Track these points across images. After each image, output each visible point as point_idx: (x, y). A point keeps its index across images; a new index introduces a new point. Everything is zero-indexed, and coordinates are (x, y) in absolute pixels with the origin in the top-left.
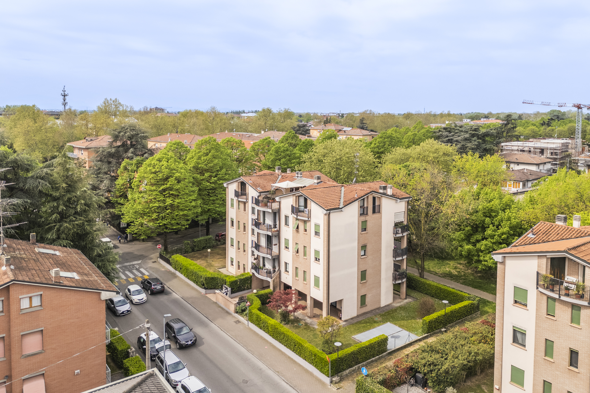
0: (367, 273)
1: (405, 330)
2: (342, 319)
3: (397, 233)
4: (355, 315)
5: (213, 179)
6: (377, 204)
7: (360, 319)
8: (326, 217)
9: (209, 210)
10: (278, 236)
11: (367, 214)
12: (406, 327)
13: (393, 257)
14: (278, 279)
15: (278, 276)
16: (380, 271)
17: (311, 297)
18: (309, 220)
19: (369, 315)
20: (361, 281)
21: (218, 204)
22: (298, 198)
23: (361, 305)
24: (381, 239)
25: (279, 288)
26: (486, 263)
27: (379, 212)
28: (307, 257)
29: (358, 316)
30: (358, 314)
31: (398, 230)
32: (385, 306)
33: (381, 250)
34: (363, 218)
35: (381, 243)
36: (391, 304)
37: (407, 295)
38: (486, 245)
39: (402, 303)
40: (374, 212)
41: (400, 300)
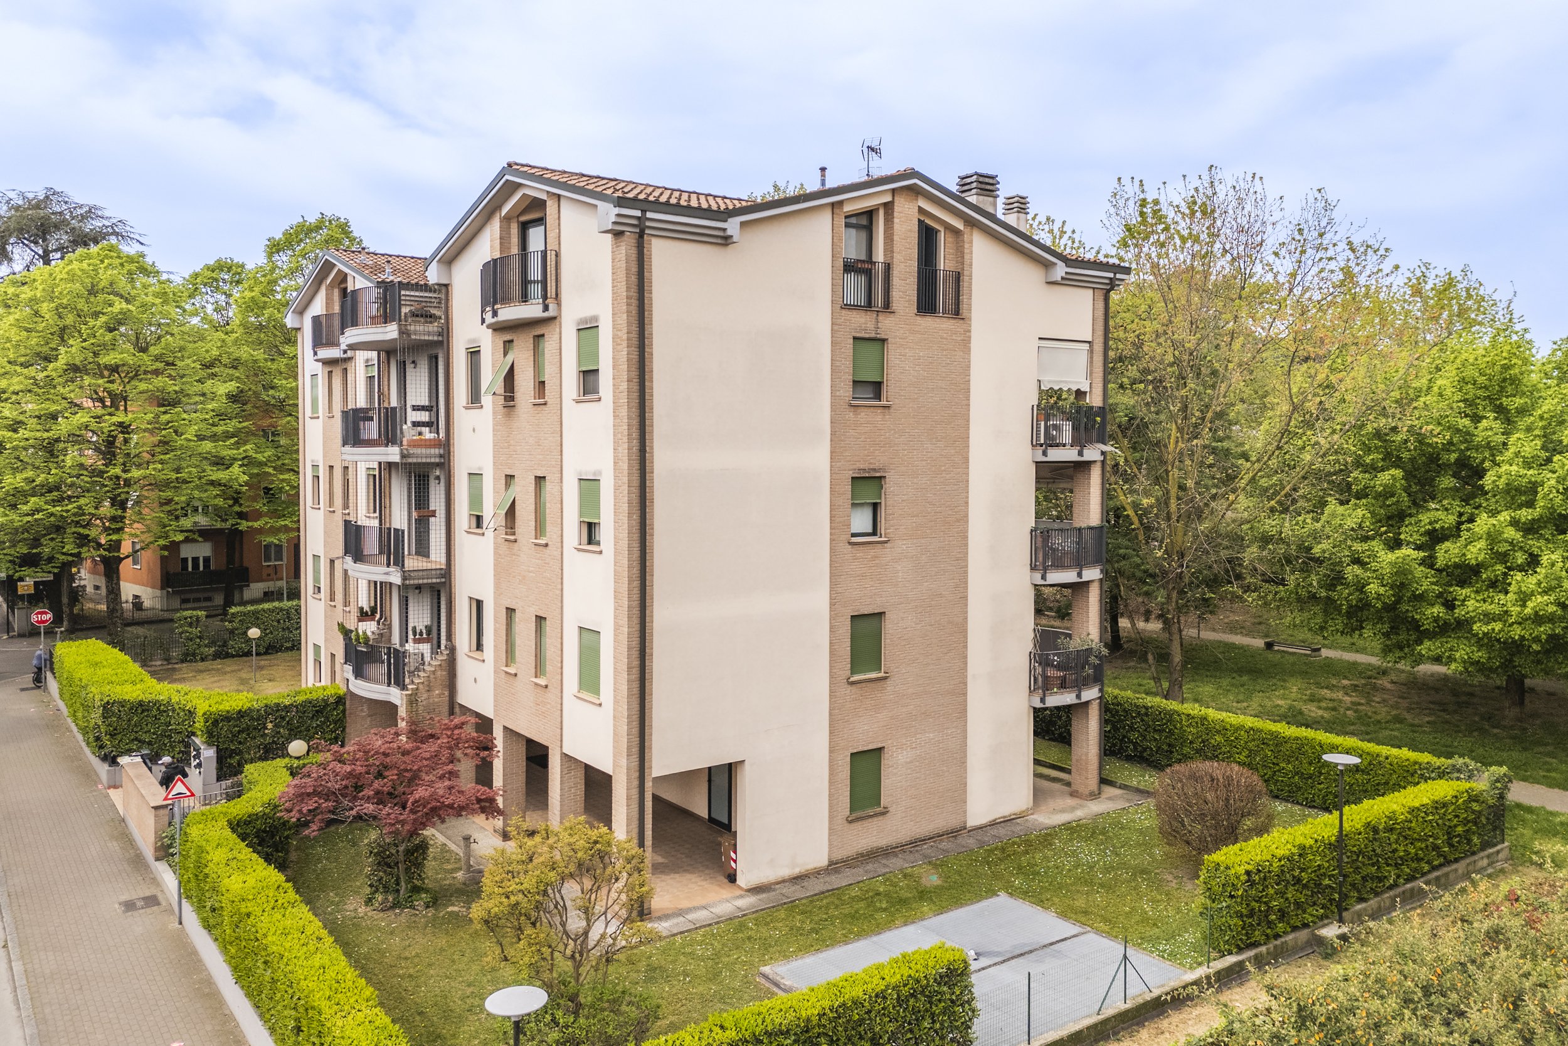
0: (891, 629)
1: (1100, 932)
2: (741, 881)
3: (1051, 443)
4: (819, 858)
6: (944, 262)
10: (445, 464)
11: (887, 305)
12: (1105, 920)
13: (1033, 568)
15: (442, 674)
16: (961, 630)
17: (566, 758)
18: (551, 313)
19: (896, 863)
20: (853, 671)
23: (852, 810)
24: (966, 460)
27: (956, 311)
28: (551, 531)
29: (834, 867)
30: (839, 855)
31: (1055, 427)
32: (993, 824)
33: (965, 518)
34: (863, 323)
35: (963, 483)
36: (1021, 816)
37: (1104, 781)
40: (927, 304)
41: (1070, 802)
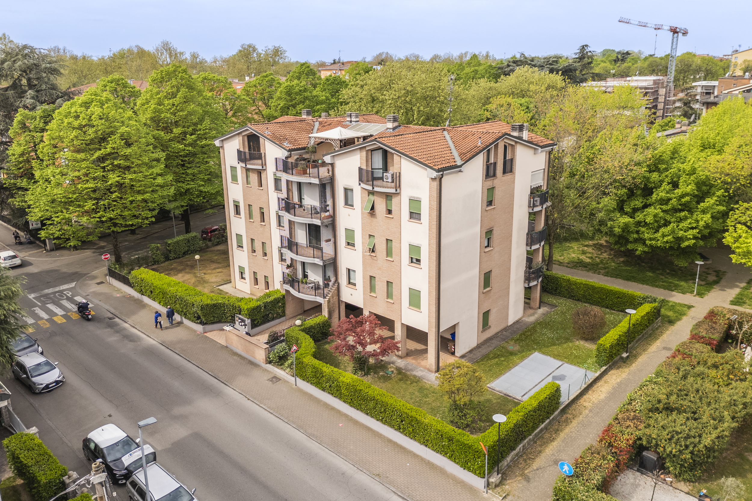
0: (493, 275)
1: (567, 363)
2: (456, 354)
3: (534, 206)
4: (474, 344)
5: (190, 139)
6: (509, 157)
7: (484, 350)
8: (436, 184)
9: (188, 190)
10: (332, 225)
11: (494, 175)
12: (566, 358)
13: (527, 245)
14: (336, 298)
15: (336, 292)
16: (509, 269)
17: (402, 324)
18: (398, 191)
19: (495, 342)
20: (484, 289)
21: (203, 180)
22: (370, 154)
23: (483, 328)
24: (512, 217)
25: (337, 311)
26: (654, 242)
27: (511, 171)
28: (395, 257)
29: (479, 346)
30: (479, 342)
31: (536, 201)
32: (514, 323)
33: (511, 236)
34: (489, 183)
35: (512, 224)
36: (520, 319)
37: (541, 302)
38: (655, 216)
39: (536, 316)
40: (504, 172)
41: (531, 311)
